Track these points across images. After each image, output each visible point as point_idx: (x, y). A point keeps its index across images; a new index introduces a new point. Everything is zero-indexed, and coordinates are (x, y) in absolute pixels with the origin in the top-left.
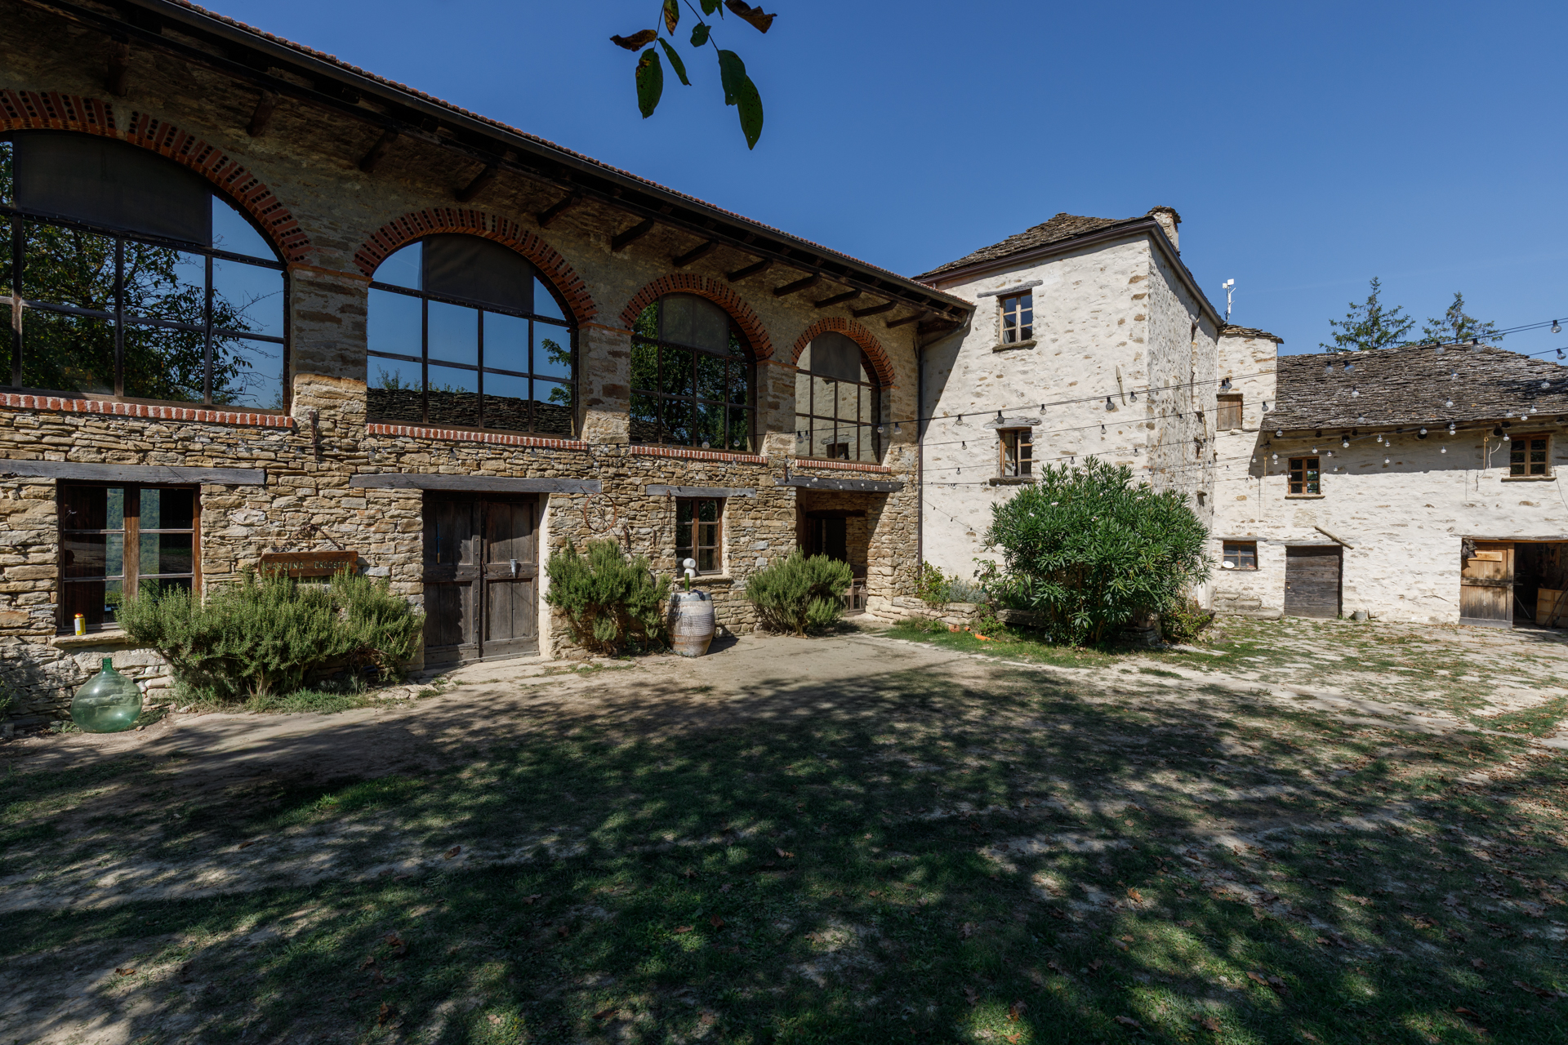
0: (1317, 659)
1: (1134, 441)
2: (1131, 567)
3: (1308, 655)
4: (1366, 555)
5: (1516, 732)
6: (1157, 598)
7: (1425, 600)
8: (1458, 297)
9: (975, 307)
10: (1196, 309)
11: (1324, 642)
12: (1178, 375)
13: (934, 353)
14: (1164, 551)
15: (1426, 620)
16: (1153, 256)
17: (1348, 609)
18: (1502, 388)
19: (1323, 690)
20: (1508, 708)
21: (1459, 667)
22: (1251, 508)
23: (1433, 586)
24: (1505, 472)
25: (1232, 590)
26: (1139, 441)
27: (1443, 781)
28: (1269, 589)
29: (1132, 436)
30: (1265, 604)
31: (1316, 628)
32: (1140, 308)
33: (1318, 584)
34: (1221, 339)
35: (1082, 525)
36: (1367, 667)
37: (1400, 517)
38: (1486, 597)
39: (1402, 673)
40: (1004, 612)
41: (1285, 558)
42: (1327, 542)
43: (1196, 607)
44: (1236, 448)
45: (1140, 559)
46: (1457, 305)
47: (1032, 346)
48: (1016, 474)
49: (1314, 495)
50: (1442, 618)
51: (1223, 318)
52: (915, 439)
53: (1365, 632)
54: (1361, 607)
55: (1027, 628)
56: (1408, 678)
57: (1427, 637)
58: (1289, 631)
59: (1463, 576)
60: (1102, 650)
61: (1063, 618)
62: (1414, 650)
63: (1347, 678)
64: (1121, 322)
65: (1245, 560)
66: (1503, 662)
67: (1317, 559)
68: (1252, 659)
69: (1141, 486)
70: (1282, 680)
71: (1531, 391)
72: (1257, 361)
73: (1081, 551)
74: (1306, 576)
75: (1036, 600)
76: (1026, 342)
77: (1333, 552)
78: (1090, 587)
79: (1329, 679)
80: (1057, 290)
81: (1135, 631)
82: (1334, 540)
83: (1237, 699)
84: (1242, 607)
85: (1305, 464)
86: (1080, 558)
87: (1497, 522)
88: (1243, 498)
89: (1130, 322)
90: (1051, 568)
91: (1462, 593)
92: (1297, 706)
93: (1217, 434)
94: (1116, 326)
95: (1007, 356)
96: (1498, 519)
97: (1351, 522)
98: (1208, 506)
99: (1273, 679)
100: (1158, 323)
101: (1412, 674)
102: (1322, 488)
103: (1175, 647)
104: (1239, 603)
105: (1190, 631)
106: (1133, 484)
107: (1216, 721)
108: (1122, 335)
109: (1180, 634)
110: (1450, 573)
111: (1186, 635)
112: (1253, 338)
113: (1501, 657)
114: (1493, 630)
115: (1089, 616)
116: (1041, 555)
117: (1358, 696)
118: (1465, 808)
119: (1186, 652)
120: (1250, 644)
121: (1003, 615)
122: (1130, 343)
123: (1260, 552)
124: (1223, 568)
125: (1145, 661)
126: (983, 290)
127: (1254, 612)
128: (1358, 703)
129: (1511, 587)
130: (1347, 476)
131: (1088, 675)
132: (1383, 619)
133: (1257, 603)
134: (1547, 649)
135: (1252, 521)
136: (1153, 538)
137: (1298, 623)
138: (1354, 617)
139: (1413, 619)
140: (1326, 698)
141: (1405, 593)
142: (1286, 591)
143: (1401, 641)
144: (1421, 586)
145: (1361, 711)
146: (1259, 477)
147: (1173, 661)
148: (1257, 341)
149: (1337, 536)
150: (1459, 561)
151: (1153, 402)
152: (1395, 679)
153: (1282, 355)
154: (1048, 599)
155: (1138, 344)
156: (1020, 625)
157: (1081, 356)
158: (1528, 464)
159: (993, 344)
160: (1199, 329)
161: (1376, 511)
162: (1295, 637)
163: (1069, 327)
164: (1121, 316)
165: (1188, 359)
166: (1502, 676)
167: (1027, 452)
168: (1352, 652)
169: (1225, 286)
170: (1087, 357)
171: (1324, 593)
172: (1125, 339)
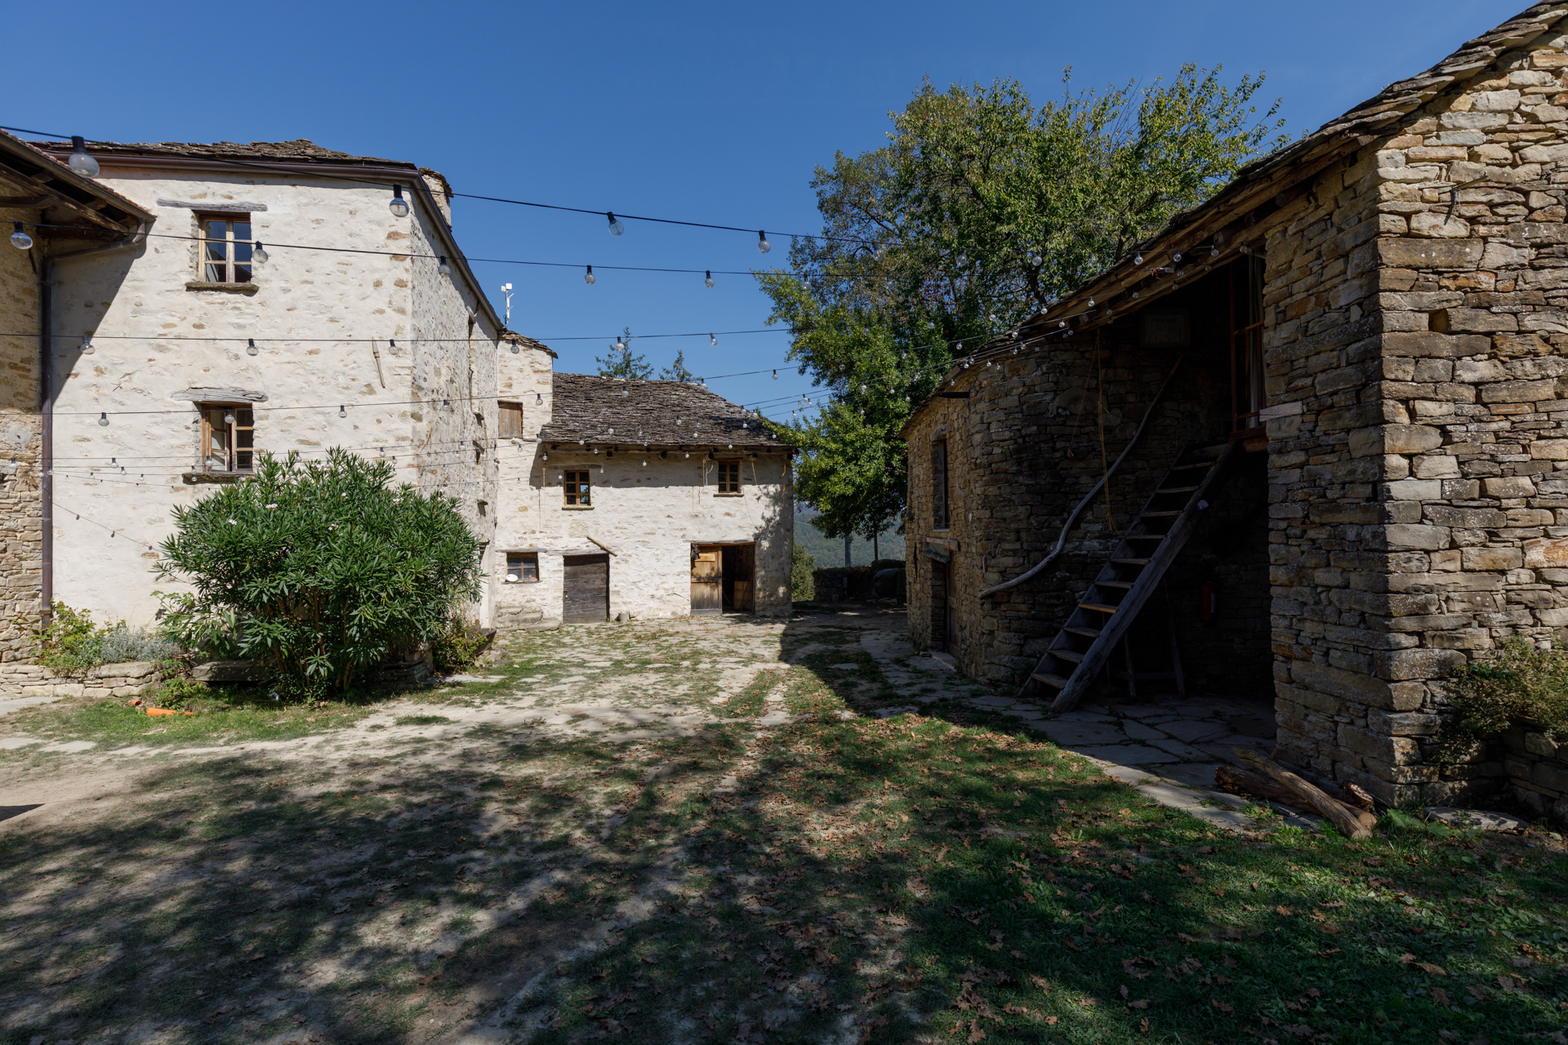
0: (590, 668)
1: (397, 433)
2: (382, 589)
3: (582, 664)
4: (627, 561)
5: (743, 716)
6: (419, 626)
7: (668, 598)
8: (680, 353)
9: (153, 219)
10: (474, 304)
11: (595, 648)
12: (452, 366)
13: (76, 275)
14: (428, 566)
15: (669, 615)
16: (417, 215)
17: (614, 611)
18: (712, 421)
19: (595, 705)
20: (734, 691)
21: (696, 655)
22: (532, 519)
23: (673, 585)
24: (714, 489)
25: (516, 604)
26: (402, 434)
27: (704, 800)
28: (549, 600)
29: (393, 427)
30: (546, 615)
31: (590, 633)
32: (401, 270)
33: (590, 591)
34: (501, 343)
35: (313, 535)
36: (631, 669)
37: (650, 526)
38: (705, 590)
39: (657, 671)
40: (206, 667)
41: (562, 568)
42: (595, 550)
43: (476, 628)
44: (516, 458)
45: (394, 578)
46: (679, 361)
47: (251, 291)
48: (231, 469)
49: (585, 506)
50: (680, 612)
51: (502, 321)
52: (33, 404)
53: (627, 632)
54: (624, 609)
55: (244, 685)
56: (663, 674)
57: (671, 630)
58: (567, 640)
59: (692, 575)
60: (350, 701)
61: (293, 666)
62: (664, 644)
63: (614, 685)
64: (378, 284)
65: (528, 572)
66: (721, 645)
67: (588, 567)
68: (529, 680)
69: (405, 488)
70: (558, 701)
71: (731, 425)
72: (535, 372)
73: (311, 572)
74: (581, 584)
75: (245, 647)
76: (241, 284)
77: (601, 560)
78: (328, 620)
79: (600, 690)
80: (288, 224)
81: (399, 667)
82: (603, 548)
83: (509, 738)
84: (525, 621)
85: (578, 477)
86: (312, 582)
87: (711, 530)
88: (524, 509)
89: (389, 286)
90: (265, 598)
91: (692, 589)
92: (571, 732)
93: (500, 443)
94: (372, 288)
95: (210, 299)
96: (712, 527)
97: (614, 531)
98: (490, 516)
99: (548, 701)
100: (425, 298)
101: (664, 669)
102: (592, 500)
103: (449, 680)
104: (522, 617)
105: (464, 657)
106: (392, 485)
107: (479, 780)
108: (379, 300)
109: (455, 663)
110: (684, 573)
111: (461, 663)
112: (531, 347)
113: (720, 640)
114: (711, 617)
115: (329, 659)
116: (250, 579)
117: (625, 704)
118: (728, 832)
119: (459, 684)
120: (530, 661)
121: (203, 673)
122: (389, 311)
123: (541, 563)
124: (507, 582)
125: (406, 706)
126: (167, 196)
127: (536, 625)
128: (626, 712)
129: (720, 581)
130: (611, 489)
131: (318, 747)
132: (639, 618)
133: (537, 615)
134: (743, 628)
135: (534, 532)
136: (413, 550)
137: (575, 631)
138: (618, 619)
139: (661, 615)
140: (598, 715)
141: (655, 593)
142: (565, 600)
143: (654, 637)
144: (665, 586)
145: (629, 723)
146: (538, 488)
147: (442, 699)
148: (534, 351)
149: (605, 545)
150: (689, 563)
151: (420, 388)
152: (653, 678)
153: (557, 372)
154: (263, 643)
155: (400, 315)
156: (231, 683)
157: (325, 317)
158: (728, 483)
159: (187, 278)
160: (476, 325)
161: (633, 521)
162: (572, 646)
163: (307, 277)
164: (377, 276)
165: (465, 353)
166: (723, 660)
167: (246, 439)
168: (618, 655)
169: (503, 289)
170: (332, 320)
171: (595, 599)
172: (384, 307)
